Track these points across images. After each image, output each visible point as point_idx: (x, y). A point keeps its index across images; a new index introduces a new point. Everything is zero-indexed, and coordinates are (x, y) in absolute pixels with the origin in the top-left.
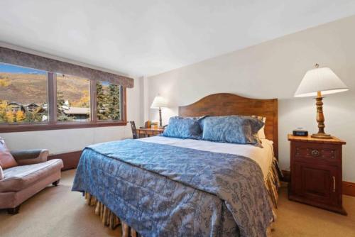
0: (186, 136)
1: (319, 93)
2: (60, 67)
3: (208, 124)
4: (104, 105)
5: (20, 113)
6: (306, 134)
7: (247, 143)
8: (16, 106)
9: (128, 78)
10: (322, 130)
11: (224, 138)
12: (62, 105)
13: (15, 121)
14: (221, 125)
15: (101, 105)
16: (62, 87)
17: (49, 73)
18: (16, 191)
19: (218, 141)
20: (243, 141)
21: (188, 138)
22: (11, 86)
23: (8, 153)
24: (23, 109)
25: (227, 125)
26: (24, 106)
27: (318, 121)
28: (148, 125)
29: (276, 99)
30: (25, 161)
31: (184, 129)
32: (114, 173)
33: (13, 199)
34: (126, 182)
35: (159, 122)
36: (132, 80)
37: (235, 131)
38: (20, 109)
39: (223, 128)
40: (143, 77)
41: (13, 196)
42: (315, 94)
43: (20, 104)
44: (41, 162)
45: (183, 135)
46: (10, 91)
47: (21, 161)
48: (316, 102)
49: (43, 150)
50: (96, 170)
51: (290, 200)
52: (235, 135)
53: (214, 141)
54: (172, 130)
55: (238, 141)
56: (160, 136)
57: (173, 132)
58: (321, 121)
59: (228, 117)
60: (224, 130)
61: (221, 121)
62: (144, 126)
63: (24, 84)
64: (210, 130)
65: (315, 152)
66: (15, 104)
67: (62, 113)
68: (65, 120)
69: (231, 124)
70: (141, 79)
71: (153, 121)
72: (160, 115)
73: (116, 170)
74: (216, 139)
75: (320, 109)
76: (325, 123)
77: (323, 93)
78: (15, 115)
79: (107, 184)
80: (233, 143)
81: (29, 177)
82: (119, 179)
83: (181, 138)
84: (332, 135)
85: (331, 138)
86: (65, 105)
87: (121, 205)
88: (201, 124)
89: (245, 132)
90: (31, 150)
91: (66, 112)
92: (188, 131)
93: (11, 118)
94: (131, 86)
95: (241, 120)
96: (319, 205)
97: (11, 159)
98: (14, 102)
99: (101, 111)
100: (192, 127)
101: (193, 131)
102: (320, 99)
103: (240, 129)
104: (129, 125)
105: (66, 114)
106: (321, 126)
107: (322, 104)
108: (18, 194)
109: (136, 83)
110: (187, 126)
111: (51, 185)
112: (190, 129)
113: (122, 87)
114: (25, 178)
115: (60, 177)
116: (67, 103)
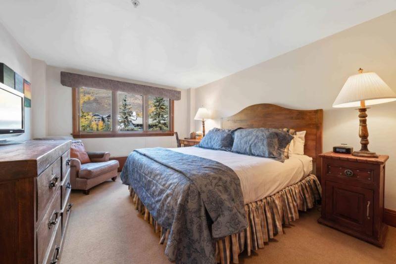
0: (217, 147)
1: (363, 103)
2: (120, 86)
3: (237, 136)
4: (165, 116)
5: (101, 123)
6: (348, 151)
7: (271, 156)
8: (98, 117)
9: (175, 91)
10: (365, 146)
11: (250, 150)
12: (130, 116)
13: (98, 130)
14: (249, 137)
15: (162, 116)
16: (132, 99)
17: (113, 92)
18: (87, 179)
19: (244, 153)
20: (267, 154)
21: (219, 149)
22: (96, 100)
23: (85, 153)
24: (103, 119)
25: (254, 138)
26: (104, 116)
27: (360, 136)
28: (193, 136)
29: (321, 111)
30: (95, 159)
31: (217, 141)
32: (142, 171)
33: (86, 183)
34: (147, 177)
35: (202, 133)
36: (179, 93)
37: (260, 144)
38: (101, 120)
39: (250, 141)
40: (190, 89)
41: (86, 182)
42: (358, 104)
43: (101, 116)
44: (105, 161)
45: (215, 146)
46: (95, 104)
47: (93, 159)
48: (359, 113)
49: (107, 153)
50: (134, 169)
51: (319, 223)
52: (260, 148)
53: (241, 153)
54: (206, 141)
55: (262, 155)
56: (196, 146)
57: (207, 144)
58: (364, 136)
59: (256, 129)
60: (250, 143)
61: (249, 134)
62: (189, 137)
63: (104, 98)
64: (239, 143)
65: (348, 171)
66: (98, 115)
67: (131, 124)
68: (132, 130)
69: (257, 137)
70: (189, 91)
71: (198, 133)
72: (204, 127)
73: (143, 168)
74: (243, 152)
75: (364, 122)
76: (369, 138)
77: (368, 103)
78: (98, 125)
79: (138, 179)
80: (258, 156)
81: (95, 171)
82: (144, 175)
83: (213, 149)
84: (377, 154)
85: (377, 157)
86: (133, 116)
87: (144, 194)
88: (233, 136)
89: (270, 145)
90: (99, 152)
91: (134, 122)
92: (219, 142)
93: (95, 127)
94: (179, 98)
95: (267, 133)
96: (350, 232)
97: (87, 157)
98: (97, 114)
99: (162, 122)
100: (224, 139)
101: (225, 142)
102: (363, 110)
103: (265, 143)
104: (175, 135)
105: (134, 125)
106: (364, 142)
107: (366, 116)
108: (89, 181)
109: (183, 95)
110: (220, 138)
111: (111, 180)
112: (222, 141)
113: (170, 99)
114: (92, 171)
115: (117, 175)
116: (134, 114)
